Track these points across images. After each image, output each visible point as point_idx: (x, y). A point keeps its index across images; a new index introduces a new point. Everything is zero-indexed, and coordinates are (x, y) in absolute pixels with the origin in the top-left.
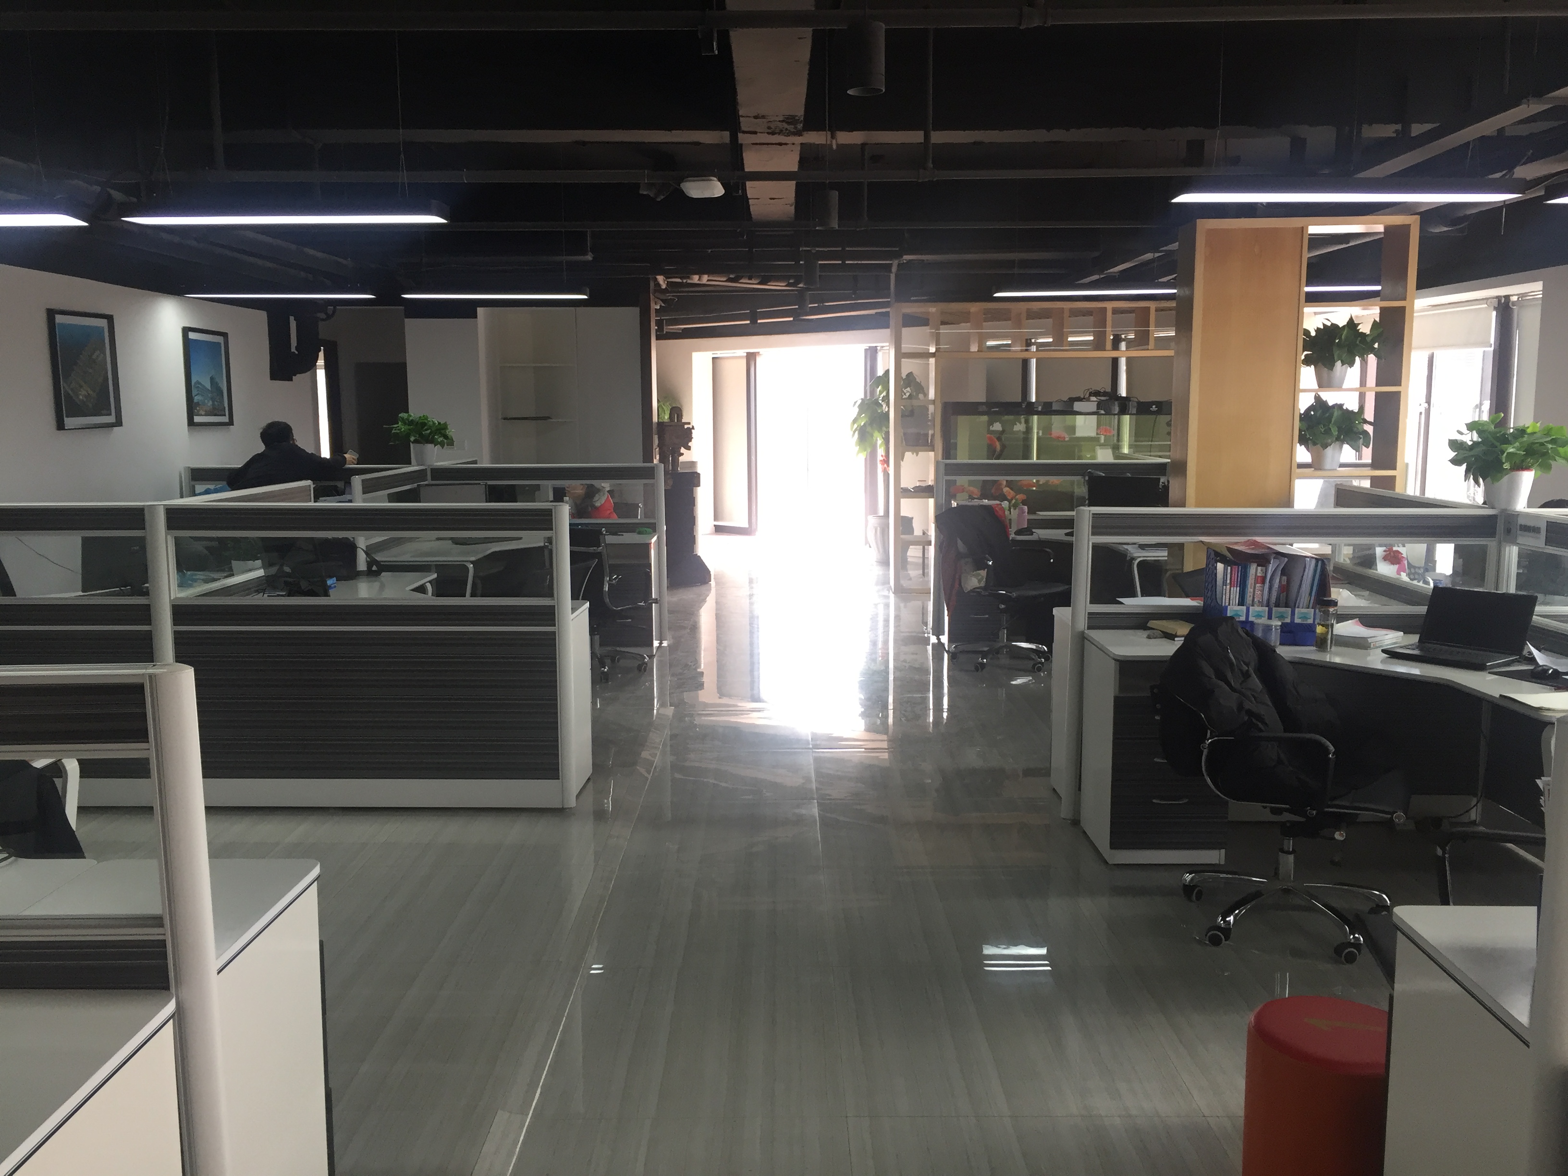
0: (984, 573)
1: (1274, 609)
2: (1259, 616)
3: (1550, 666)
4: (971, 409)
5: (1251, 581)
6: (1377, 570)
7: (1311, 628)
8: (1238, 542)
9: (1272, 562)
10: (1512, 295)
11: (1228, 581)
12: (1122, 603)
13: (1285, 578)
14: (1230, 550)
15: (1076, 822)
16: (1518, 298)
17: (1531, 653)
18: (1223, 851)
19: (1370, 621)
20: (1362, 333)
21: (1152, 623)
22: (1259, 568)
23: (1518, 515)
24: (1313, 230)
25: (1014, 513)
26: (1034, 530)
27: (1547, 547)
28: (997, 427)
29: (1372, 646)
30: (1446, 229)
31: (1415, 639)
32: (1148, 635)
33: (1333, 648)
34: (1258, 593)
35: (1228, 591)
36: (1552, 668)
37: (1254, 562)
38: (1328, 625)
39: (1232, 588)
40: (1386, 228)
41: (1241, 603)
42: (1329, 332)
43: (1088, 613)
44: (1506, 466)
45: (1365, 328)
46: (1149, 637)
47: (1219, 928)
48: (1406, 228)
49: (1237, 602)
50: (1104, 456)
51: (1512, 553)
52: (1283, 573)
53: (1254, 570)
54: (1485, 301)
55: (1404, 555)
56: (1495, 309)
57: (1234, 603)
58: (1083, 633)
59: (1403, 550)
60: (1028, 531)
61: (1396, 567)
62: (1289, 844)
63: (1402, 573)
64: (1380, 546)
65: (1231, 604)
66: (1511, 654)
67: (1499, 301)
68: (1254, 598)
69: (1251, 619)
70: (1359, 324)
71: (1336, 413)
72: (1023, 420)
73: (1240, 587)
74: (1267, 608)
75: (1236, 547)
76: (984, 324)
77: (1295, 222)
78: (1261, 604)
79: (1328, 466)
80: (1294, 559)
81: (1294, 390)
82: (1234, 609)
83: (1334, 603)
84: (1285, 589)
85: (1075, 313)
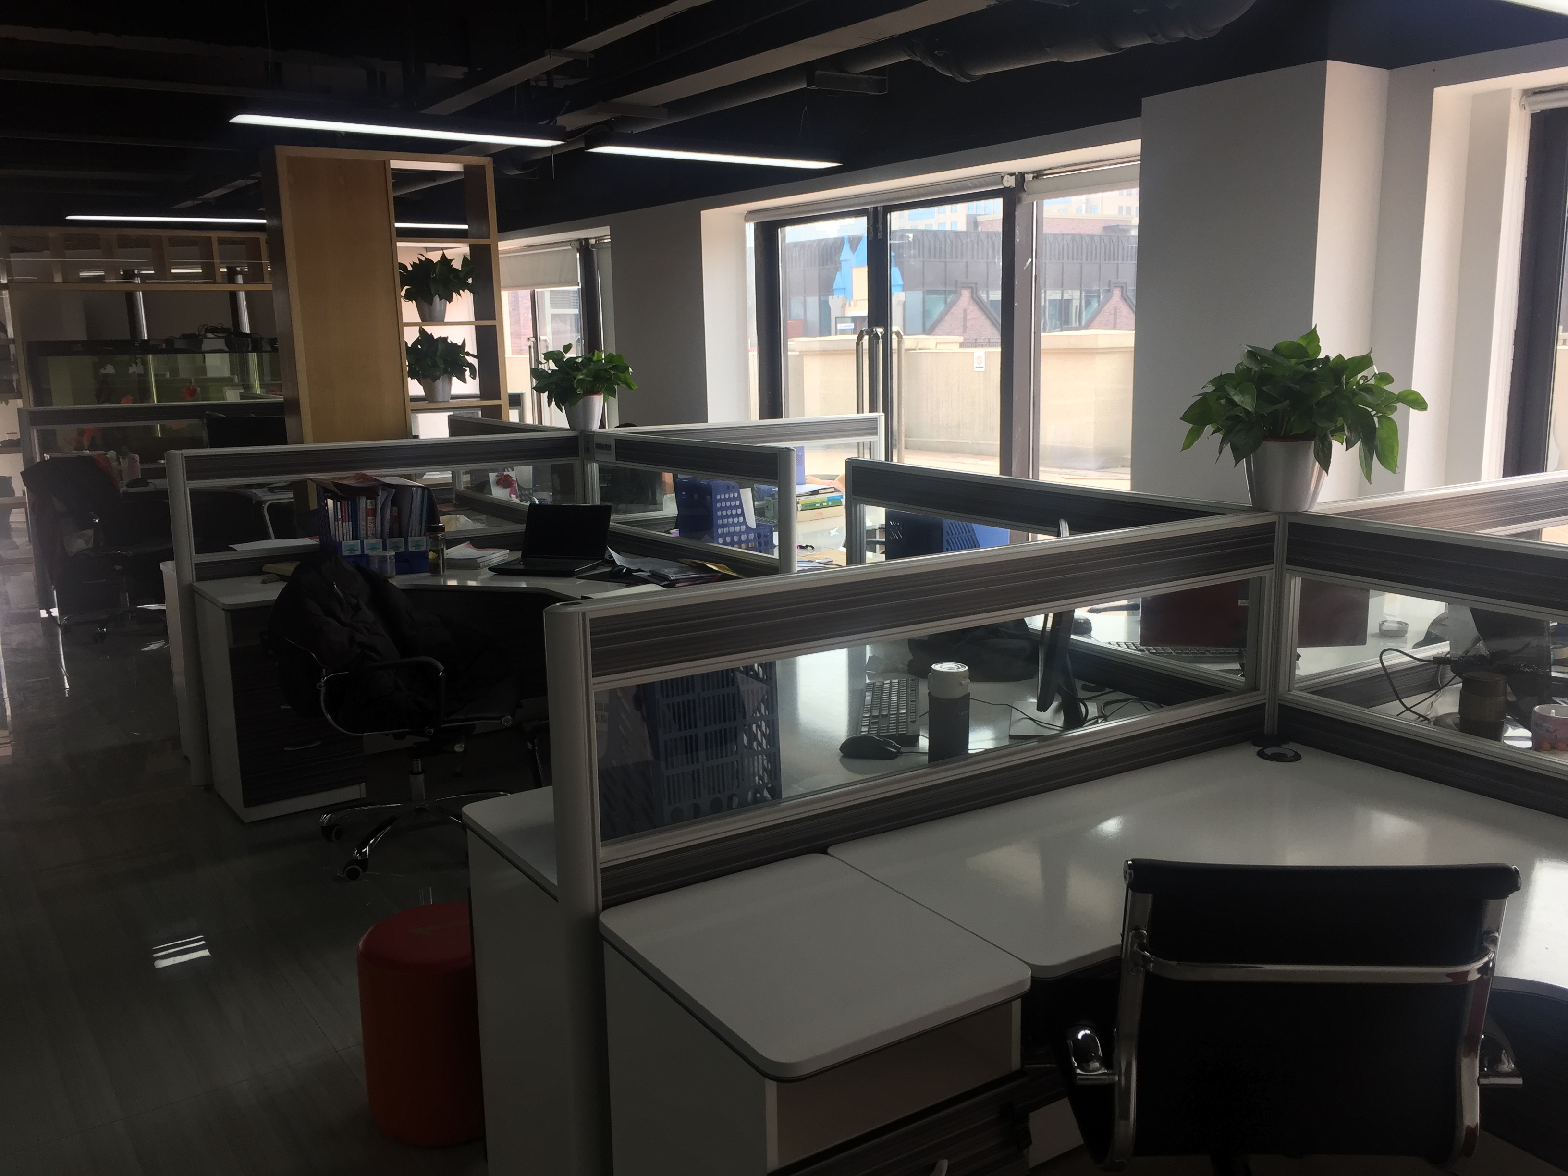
0: (90, 532)
1: (388, 540)
2: (373, 548)
3: (625, 565)
4: (64, 348)
5: (362, 514)
6: (492, 495)
7: (424, 555)
8: (347, 477)
9: (380, 495)
10: (591, 239)
11: (340, 517)
12: (235, 550)
13: (395, 508)
14: (337, 485)
15: (209, 787)
16: (596, 241)
17: (611, 556)
18: (363, 785)
19: (480, 542)
20: (454, 268)
21: (267, 567)
22: (369, 501)
23: (594, 434)
24: (396, 164)
25: (124, 463)
26: (149, 481)
27: (617, 462)
28: (110, 369)
29: (481, 566)
30: (517, 172)
31: (518, 555)
32: (263, 580)
33: (446, 572)
34: (370, 525)
35: (340, 527)
36: (625, 567)
37: (363, 495)
38: (438, 550)
39: (344, 523)
40: (466, 167)
41: (355, 537)
42: (425, 266)
43: (195, 564)
44: (579, 391)
45: (457, 265)
46: (264, 582)
47: (356, 862)
48: (482, 168)
49: (351, 536)
50: (232, 396)
51: (594, 469)
52: (394, 503)
53: (364, 504)
54: (569, 243)
55: (514, 479)
56: (578, 250)
57: (348, 538)
58: (191, 585)
59: (512, 474)
60: (143, 482)
61: (508, 490)
62: (418, 765)
63: (512, 496)
64: (493, 471)
65: (345, 539)
66: (596, 560)
67: (581, 243)
68: (367, 532)
69: (366, 552)
70: (452, 260)
71: (440, 347)
72: (139, 361)
73: (352, 521)
74: (381, 540)
75: (345, 482)
76: (67, 252)
77: (378, 155)
78: (375, 536)
79: (440, 398)
80: (401, 490)
81: (398, 324)
82: (349, 546)
83: (442, 529)
84: (397, 519)
85: (175, 242)
